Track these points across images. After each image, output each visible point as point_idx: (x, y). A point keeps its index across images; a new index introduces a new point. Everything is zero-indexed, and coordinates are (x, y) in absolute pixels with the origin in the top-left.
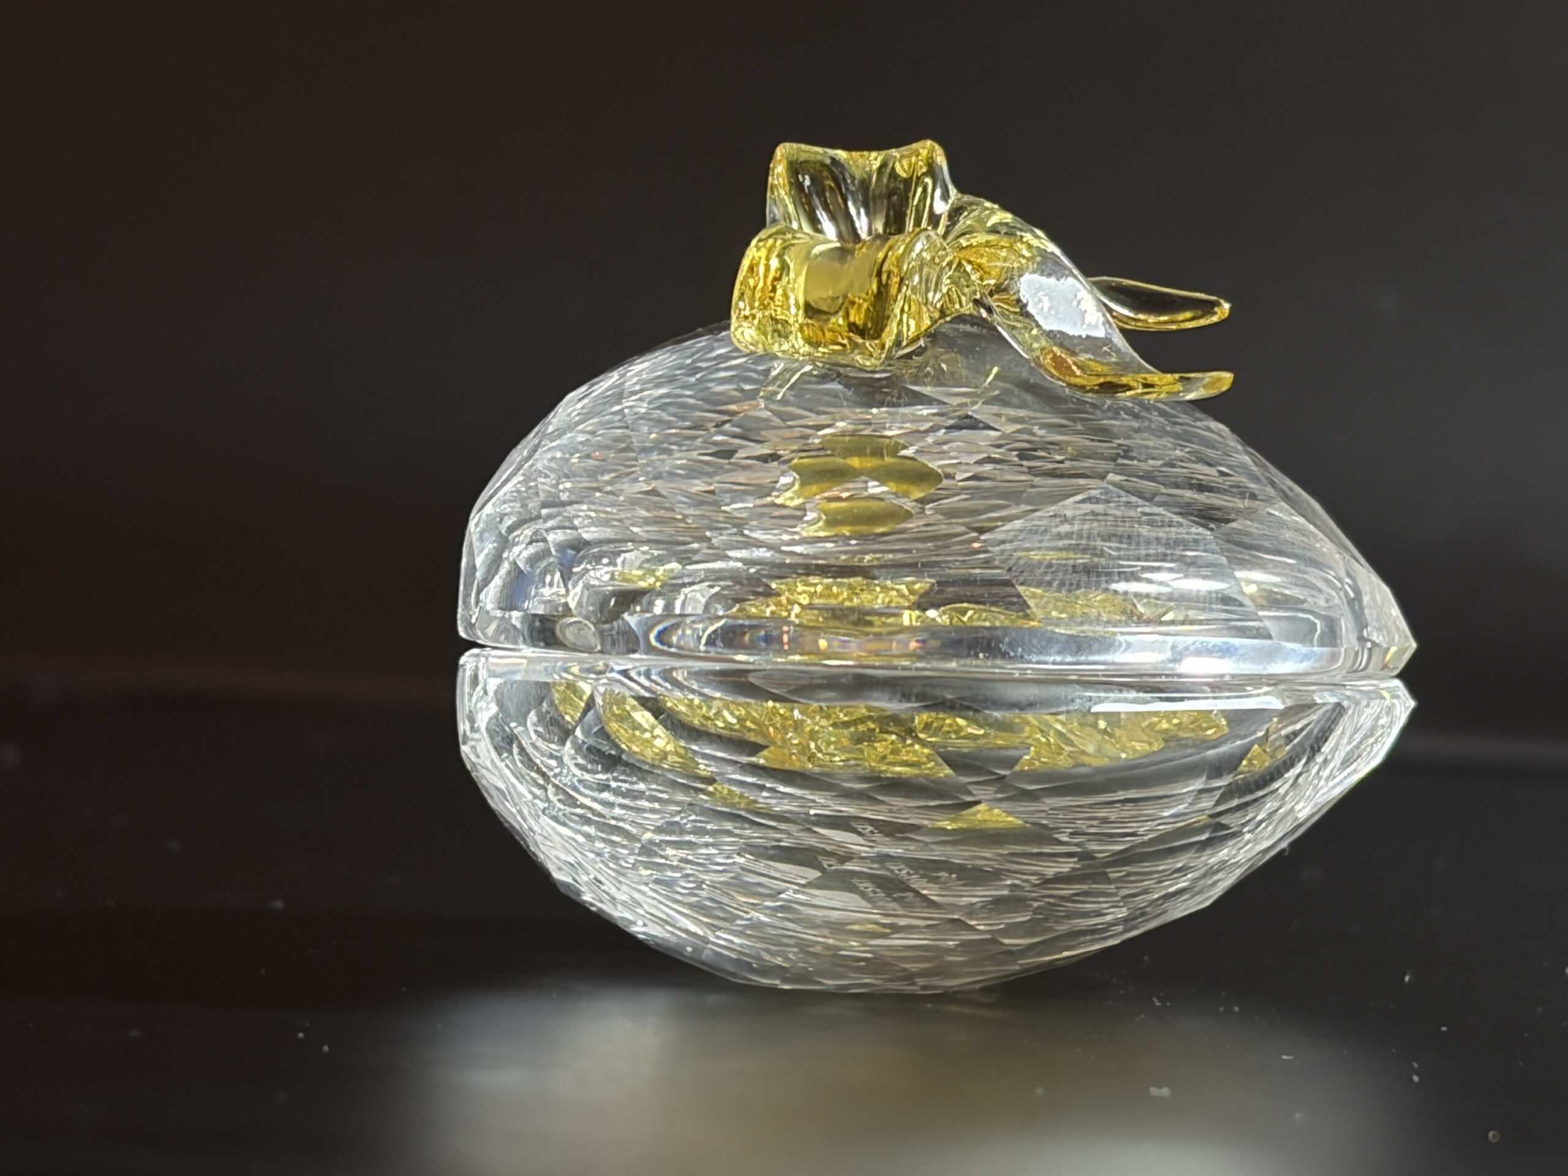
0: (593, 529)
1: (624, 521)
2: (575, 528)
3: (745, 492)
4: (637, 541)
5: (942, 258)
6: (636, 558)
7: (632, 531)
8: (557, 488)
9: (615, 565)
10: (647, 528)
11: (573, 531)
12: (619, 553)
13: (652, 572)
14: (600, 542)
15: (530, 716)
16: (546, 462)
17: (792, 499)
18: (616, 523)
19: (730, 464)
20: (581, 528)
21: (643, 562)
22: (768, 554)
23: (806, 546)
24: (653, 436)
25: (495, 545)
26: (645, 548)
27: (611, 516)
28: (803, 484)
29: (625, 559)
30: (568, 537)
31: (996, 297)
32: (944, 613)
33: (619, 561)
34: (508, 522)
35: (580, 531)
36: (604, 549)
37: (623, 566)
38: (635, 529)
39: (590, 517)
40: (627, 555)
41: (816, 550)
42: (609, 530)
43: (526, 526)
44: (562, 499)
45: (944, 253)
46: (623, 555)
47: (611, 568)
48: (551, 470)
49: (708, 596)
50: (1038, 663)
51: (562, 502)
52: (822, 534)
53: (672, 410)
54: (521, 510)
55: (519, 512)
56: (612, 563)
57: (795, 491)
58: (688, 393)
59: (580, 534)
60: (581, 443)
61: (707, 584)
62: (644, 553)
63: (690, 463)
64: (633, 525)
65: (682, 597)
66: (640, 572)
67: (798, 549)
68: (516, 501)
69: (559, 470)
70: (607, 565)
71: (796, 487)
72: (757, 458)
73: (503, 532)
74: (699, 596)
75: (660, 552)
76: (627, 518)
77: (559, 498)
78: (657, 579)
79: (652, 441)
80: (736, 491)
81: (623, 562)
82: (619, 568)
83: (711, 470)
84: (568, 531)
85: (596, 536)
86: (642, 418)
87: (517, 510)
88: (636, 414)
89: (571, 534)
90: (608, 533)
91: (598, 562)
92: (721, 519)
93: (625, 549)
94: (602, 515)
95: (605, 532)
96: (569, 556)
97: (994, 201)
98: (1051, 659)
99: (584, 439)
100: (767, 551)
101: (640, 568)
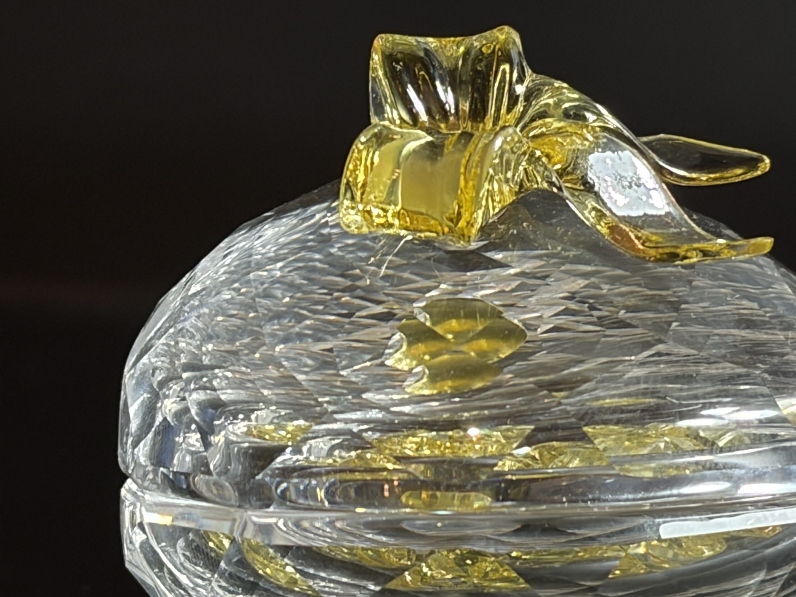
0: (229, 391)
1: (256, 382)
2: (214, 390)
3: (364, 351)
4: (268, 402)
5: (519, 148)
6: (267, 415)
7: (262, 394)
8: (201, 349)
9: (250, 420)
10: (276, 391)
11: (213, 392)
12: (253, 411)
13: (283, 428)
14: (235, 402)
15: (179, 542)
16: (193, 320)
17: (400, 360)
18: (249, 385)
19: (351, 323)
20: (219, 390)
21: (274, 418)
22: (380, 416)
23: (413, 406)
24: (287, 299)
25: (149, 396)
26: (274, 408)
27: (245, 377)
28: (410, 344)
29: (258, 415)
30: (208, 397)
31: (565, 178)
32: (535, 449)
33: (253, 417)
34: (160, 376)
35: (218, 392)
36: (239, 407)
37: (257, 421)
38: (266, 392)
39: (227, 378)
40: (259, 412)
41: (421, 409)
42: (242, 392)
43: (174, 382)
44: (205, 363)
45: (521, 145)
46: (256, 412)
47: (246, 423)
48: (198, 329)
49: (329, 445)
50: (613, 501)
51: (203, 365)
52: (427, 392)
53: (303, 272)
54: (169, 366)
55: (168, 369)
56: (247, 418)
57: (404, 353)
58: (317, 256)
59: (218, 395)
60: (227, 301)
61: (329, 437)
62: (272, 411)
63: (317, 323)
64: (264, 387)
65: (308, 446)
66: (272, 427)
67: (407, 409)
68: (165, 356)
69: (204, 329)
70: (243, 420)
71: (404, 348)
72: (373, 317)
73: (155, 386)
74: (322, 445)
75: (288, 411)
76: (258, 379)
77: (201, 360)
78: (288, 433)
79: (286, 305)
80: (356, 348)
81: (257, 418)
82: (254, 423)
83: (335, 329)
84: (208, 392)
85: (232, 397)
86: (279, 282)
87: (166, 365)
88: (272, 277)
89: (211, 394)
90: (241, 395)
91: (236, 418)
92: (339, 384)
93: (257, 408)
94: (238, 376)
95: (240, 394)
96: (209, 414)
97: (564, 81)
98: (625, 496)
99: (229, 297)
100: (380, 412)
101: (271, 423)
